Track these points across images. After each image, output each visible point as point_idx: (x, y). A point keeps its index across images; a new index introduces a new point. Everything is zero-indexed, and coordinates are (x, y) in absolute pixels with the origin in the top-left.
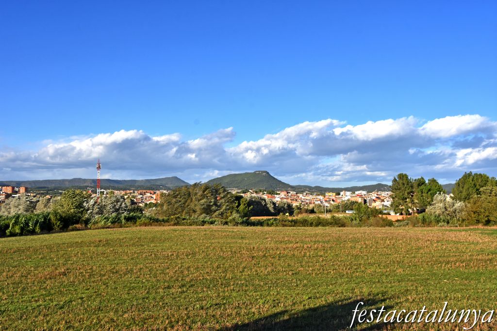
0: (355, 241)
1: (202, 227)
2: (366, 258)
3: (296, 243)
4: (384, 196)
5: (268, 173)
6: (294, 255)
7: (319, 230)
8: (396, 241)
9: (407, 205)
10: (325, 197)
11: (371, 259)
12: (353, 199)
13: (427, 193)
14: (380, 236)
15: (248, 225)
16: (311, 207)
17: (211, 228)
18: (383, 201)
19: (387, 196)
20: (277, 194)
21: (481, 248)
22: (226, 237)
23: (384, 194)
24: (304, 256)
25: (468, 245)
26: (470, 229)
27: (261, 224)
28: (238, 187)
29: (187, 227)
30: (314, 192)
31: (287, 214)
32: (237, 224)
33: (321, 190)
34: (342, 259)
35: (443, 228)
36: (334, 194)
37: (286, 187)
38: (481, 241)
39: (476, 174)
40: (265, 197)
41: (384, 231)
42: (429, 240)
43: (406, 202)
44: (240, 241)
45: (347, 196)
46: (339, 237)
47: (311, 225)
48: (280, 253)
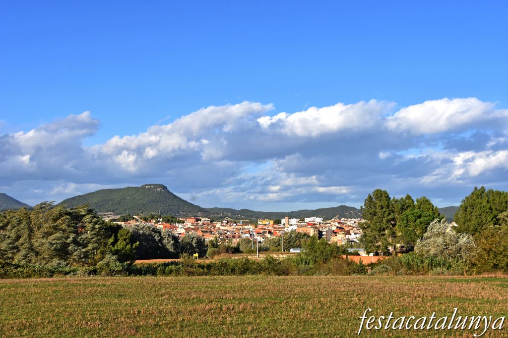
0: (305, 297)
1: (50, 279)
2: (321, 325)
3: (209, 302)
4: (349, 226)
5: (165, 188)
6: (206, 322)
7: (248, 280)
8: (368, 298)
9: (385, 239)
10: (256, 227)
11: (329, 326)
12: (302, 231)
13: (415, 221)
14: (343, 289)
15: (130, 274)
16: (235, 242)
17: (66, 281)
18: (348, 233)
19: (354, 226)
20: (179, 222)
21: (501, 310)
22: (92, 294)
23: (350, 222)
24: (222, 324)
25: (481, 304)
26: (484, 279)
27: (152, 271)
28: (114, 211)
29: (22, 280)
30: (239, 219)
31: (196, 255)
32: (112, 273)
33: (251, 216)
34: (283, 328)
35: (442, 277)
36: (272, 222)
37: (195, 211)
38: (500, 298)
39: (491, 192)
40: (160, 226)
41: (349, 281)
42: (419, 296)
43: (384, 235)
44: (116, 301)
45: (292, 226)
46: (279, 291)
47: (233, 271)
48: (183, 320)
